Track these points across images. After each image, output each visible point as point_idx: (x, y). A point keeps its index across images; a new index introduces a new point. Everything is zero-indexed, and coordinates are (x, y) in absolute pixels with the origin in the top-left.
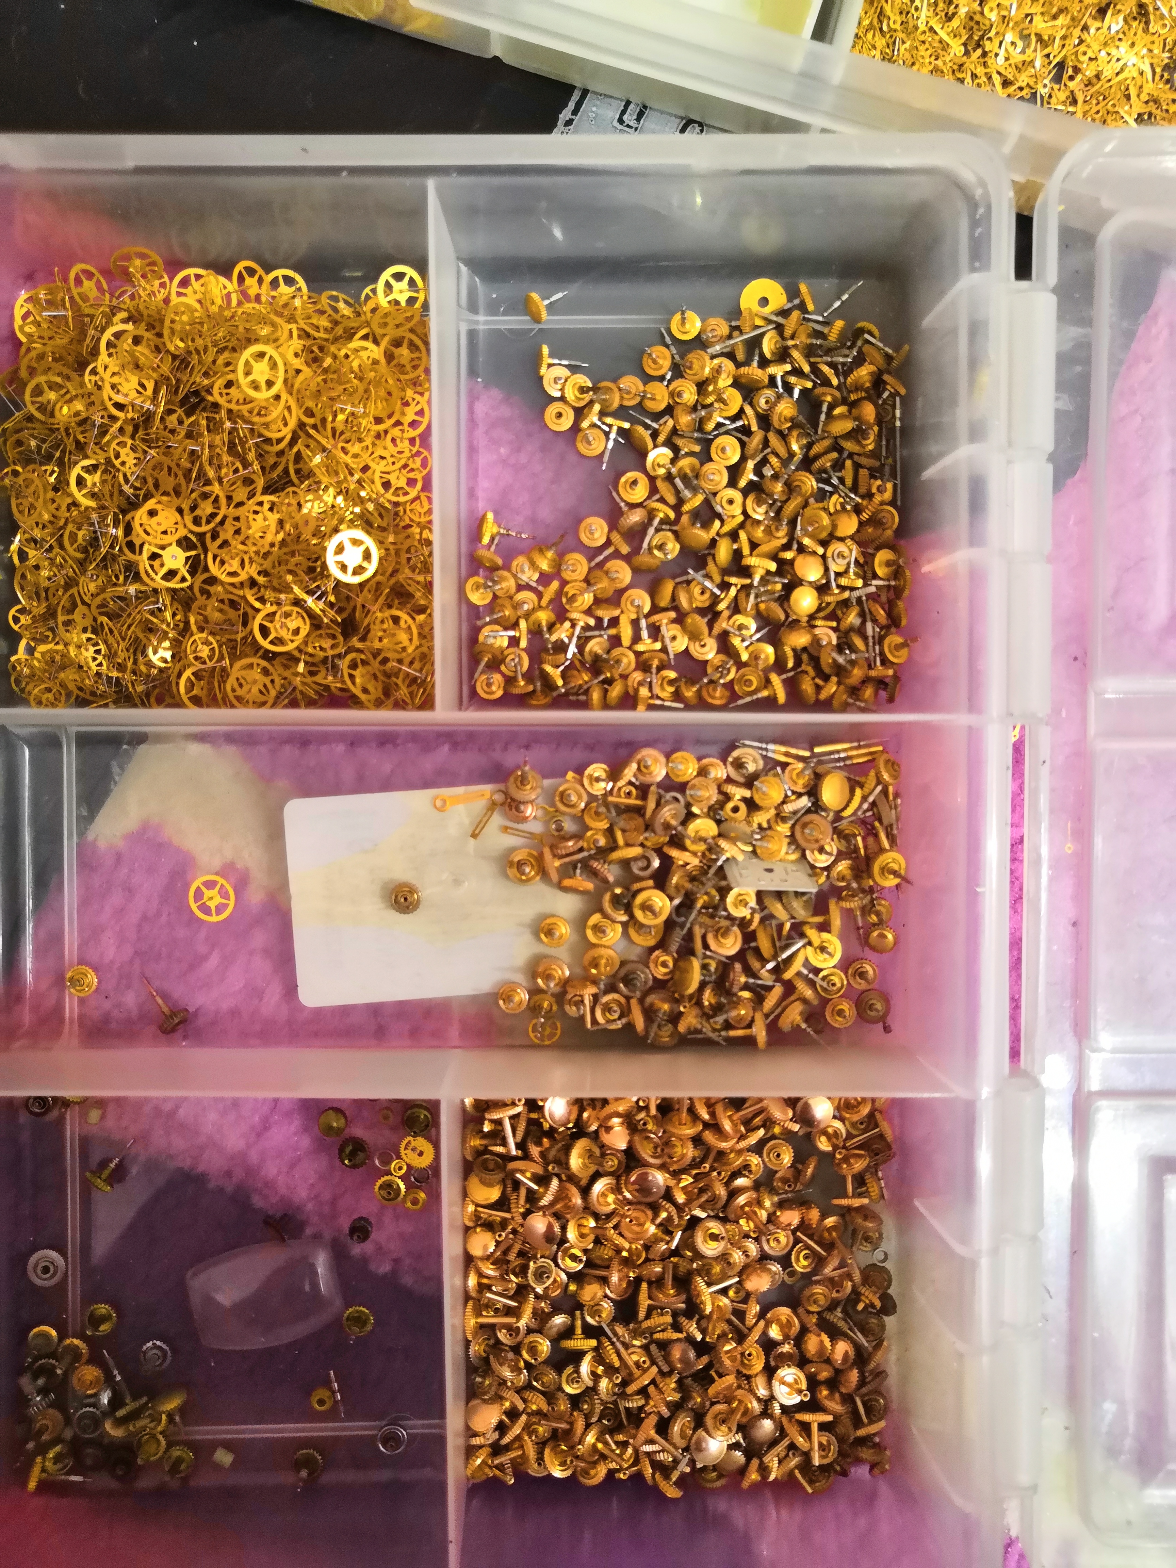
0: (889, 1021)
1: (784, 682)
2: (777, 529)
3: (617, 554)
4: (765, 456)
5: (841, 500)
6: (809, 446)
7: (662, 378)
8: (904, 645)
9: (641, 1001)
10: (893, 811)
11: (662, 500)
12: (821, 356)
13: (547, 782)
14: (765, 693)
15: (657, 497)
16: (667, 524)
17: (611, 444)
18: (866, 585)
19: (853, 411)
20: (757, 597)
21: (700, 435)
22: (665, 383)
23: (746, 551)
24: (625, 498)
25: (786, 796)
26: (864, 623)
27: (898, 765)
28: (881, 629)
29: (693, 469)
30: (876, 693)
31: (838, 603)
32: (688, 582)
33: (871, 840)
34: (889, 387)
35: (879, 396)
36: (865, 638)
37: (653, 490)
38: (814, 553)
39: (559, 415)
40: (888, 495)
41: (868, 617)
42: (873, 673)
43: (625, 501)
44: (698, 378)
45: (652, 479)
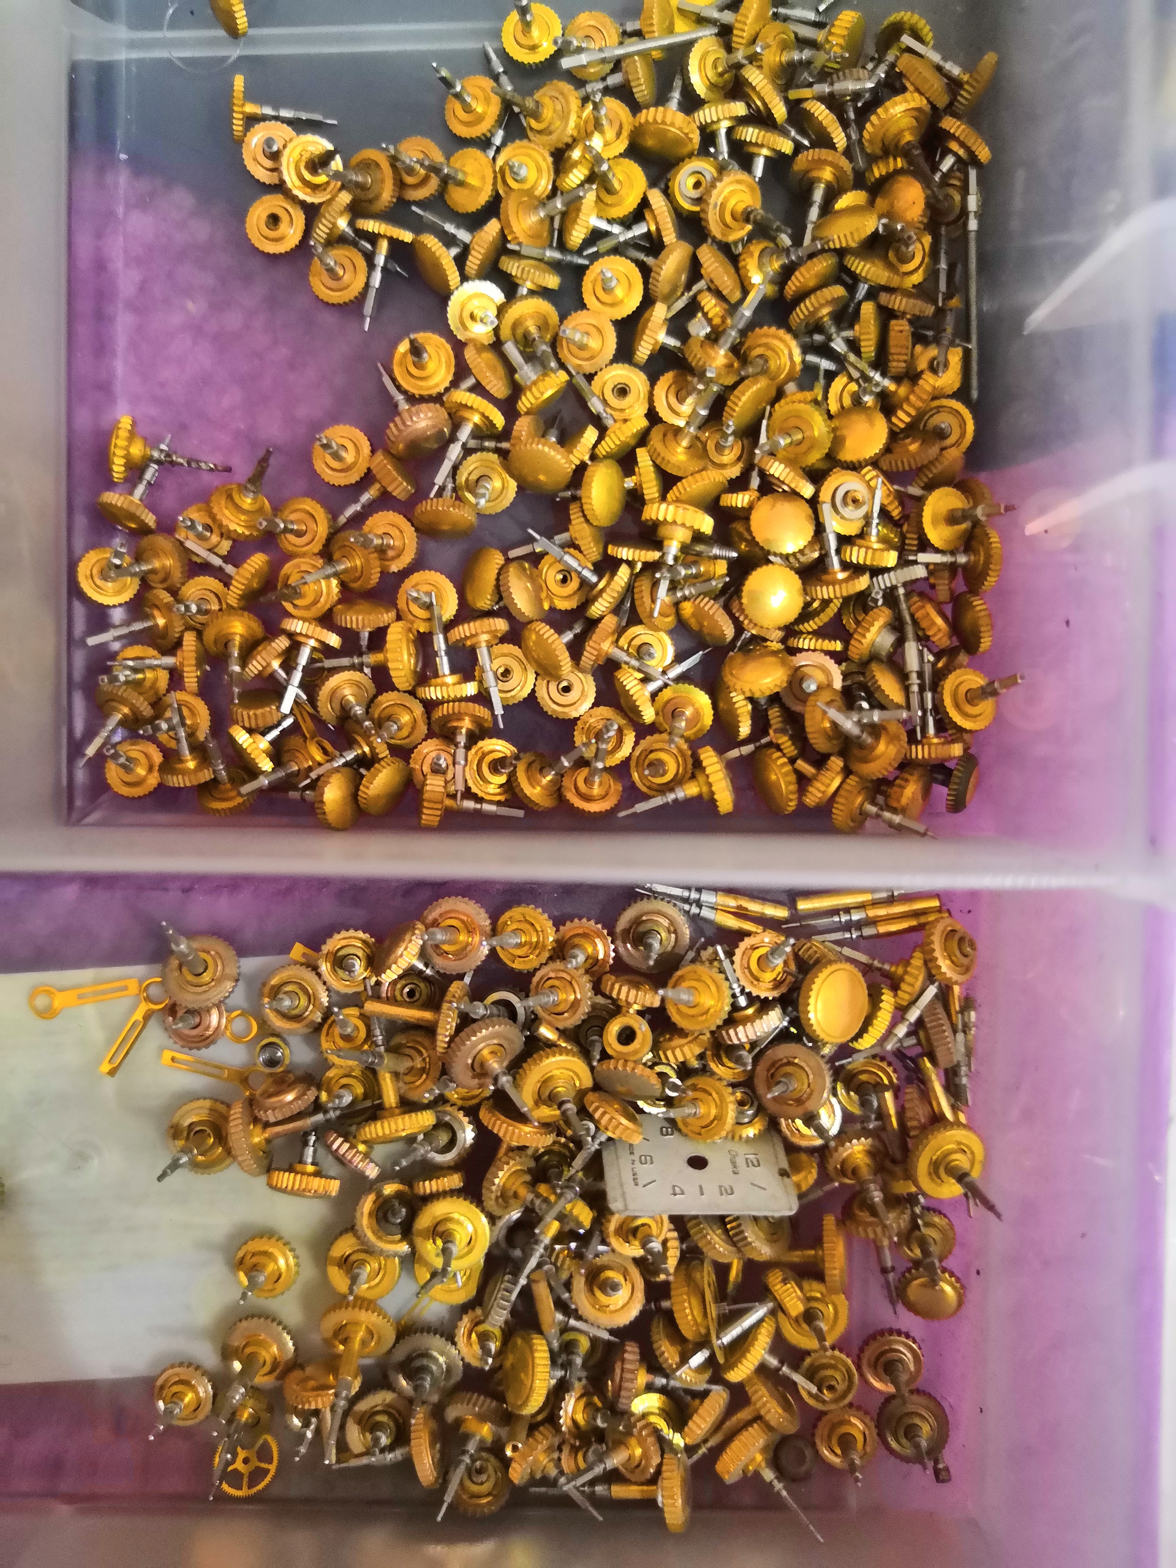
0: (949, 1457)
1: (731, 767)
2: (719, 448)
3: (385, 501)
4: (694, 298)
5: (854, 387)
6: (787, 272)
7: (484, 143)
8: (988, 692)
9: (437, 1412)
10: (960, 1036)
11: (478, 389)
12: (810, 85)
13: (251, 964)
14: (691, 790)
15: (470, 382)
16: (490, 437)
17: (377, 279)
18: (904, 562)
19: (879, 200)
20: (674, 586)
21: (557, 255)
22: (491, 153)
23: (651, 490)
24: (405, 385)
25: (735, 1007)
26: (900, 643)
27: (972, 945)
28: (938, 655)
29: (543, 326)
30: (926, 792)
31: (846, 600)
32: (536, 559)
33: (911, 1092)
34: (954, 146)
35: (935, 168)
36: (903, 676)
37: (461, 371)
38: (795, 494)
39: (274, 220)
40: (950, 379)
41: (910, 630)
42: (919, 752)
43: (404, 392)
44: (554, 139)
45: (459, 346)
